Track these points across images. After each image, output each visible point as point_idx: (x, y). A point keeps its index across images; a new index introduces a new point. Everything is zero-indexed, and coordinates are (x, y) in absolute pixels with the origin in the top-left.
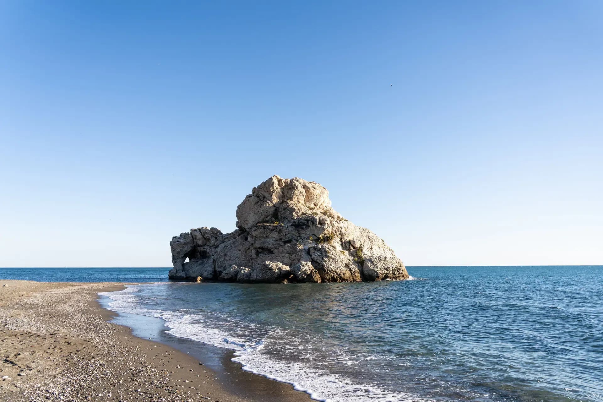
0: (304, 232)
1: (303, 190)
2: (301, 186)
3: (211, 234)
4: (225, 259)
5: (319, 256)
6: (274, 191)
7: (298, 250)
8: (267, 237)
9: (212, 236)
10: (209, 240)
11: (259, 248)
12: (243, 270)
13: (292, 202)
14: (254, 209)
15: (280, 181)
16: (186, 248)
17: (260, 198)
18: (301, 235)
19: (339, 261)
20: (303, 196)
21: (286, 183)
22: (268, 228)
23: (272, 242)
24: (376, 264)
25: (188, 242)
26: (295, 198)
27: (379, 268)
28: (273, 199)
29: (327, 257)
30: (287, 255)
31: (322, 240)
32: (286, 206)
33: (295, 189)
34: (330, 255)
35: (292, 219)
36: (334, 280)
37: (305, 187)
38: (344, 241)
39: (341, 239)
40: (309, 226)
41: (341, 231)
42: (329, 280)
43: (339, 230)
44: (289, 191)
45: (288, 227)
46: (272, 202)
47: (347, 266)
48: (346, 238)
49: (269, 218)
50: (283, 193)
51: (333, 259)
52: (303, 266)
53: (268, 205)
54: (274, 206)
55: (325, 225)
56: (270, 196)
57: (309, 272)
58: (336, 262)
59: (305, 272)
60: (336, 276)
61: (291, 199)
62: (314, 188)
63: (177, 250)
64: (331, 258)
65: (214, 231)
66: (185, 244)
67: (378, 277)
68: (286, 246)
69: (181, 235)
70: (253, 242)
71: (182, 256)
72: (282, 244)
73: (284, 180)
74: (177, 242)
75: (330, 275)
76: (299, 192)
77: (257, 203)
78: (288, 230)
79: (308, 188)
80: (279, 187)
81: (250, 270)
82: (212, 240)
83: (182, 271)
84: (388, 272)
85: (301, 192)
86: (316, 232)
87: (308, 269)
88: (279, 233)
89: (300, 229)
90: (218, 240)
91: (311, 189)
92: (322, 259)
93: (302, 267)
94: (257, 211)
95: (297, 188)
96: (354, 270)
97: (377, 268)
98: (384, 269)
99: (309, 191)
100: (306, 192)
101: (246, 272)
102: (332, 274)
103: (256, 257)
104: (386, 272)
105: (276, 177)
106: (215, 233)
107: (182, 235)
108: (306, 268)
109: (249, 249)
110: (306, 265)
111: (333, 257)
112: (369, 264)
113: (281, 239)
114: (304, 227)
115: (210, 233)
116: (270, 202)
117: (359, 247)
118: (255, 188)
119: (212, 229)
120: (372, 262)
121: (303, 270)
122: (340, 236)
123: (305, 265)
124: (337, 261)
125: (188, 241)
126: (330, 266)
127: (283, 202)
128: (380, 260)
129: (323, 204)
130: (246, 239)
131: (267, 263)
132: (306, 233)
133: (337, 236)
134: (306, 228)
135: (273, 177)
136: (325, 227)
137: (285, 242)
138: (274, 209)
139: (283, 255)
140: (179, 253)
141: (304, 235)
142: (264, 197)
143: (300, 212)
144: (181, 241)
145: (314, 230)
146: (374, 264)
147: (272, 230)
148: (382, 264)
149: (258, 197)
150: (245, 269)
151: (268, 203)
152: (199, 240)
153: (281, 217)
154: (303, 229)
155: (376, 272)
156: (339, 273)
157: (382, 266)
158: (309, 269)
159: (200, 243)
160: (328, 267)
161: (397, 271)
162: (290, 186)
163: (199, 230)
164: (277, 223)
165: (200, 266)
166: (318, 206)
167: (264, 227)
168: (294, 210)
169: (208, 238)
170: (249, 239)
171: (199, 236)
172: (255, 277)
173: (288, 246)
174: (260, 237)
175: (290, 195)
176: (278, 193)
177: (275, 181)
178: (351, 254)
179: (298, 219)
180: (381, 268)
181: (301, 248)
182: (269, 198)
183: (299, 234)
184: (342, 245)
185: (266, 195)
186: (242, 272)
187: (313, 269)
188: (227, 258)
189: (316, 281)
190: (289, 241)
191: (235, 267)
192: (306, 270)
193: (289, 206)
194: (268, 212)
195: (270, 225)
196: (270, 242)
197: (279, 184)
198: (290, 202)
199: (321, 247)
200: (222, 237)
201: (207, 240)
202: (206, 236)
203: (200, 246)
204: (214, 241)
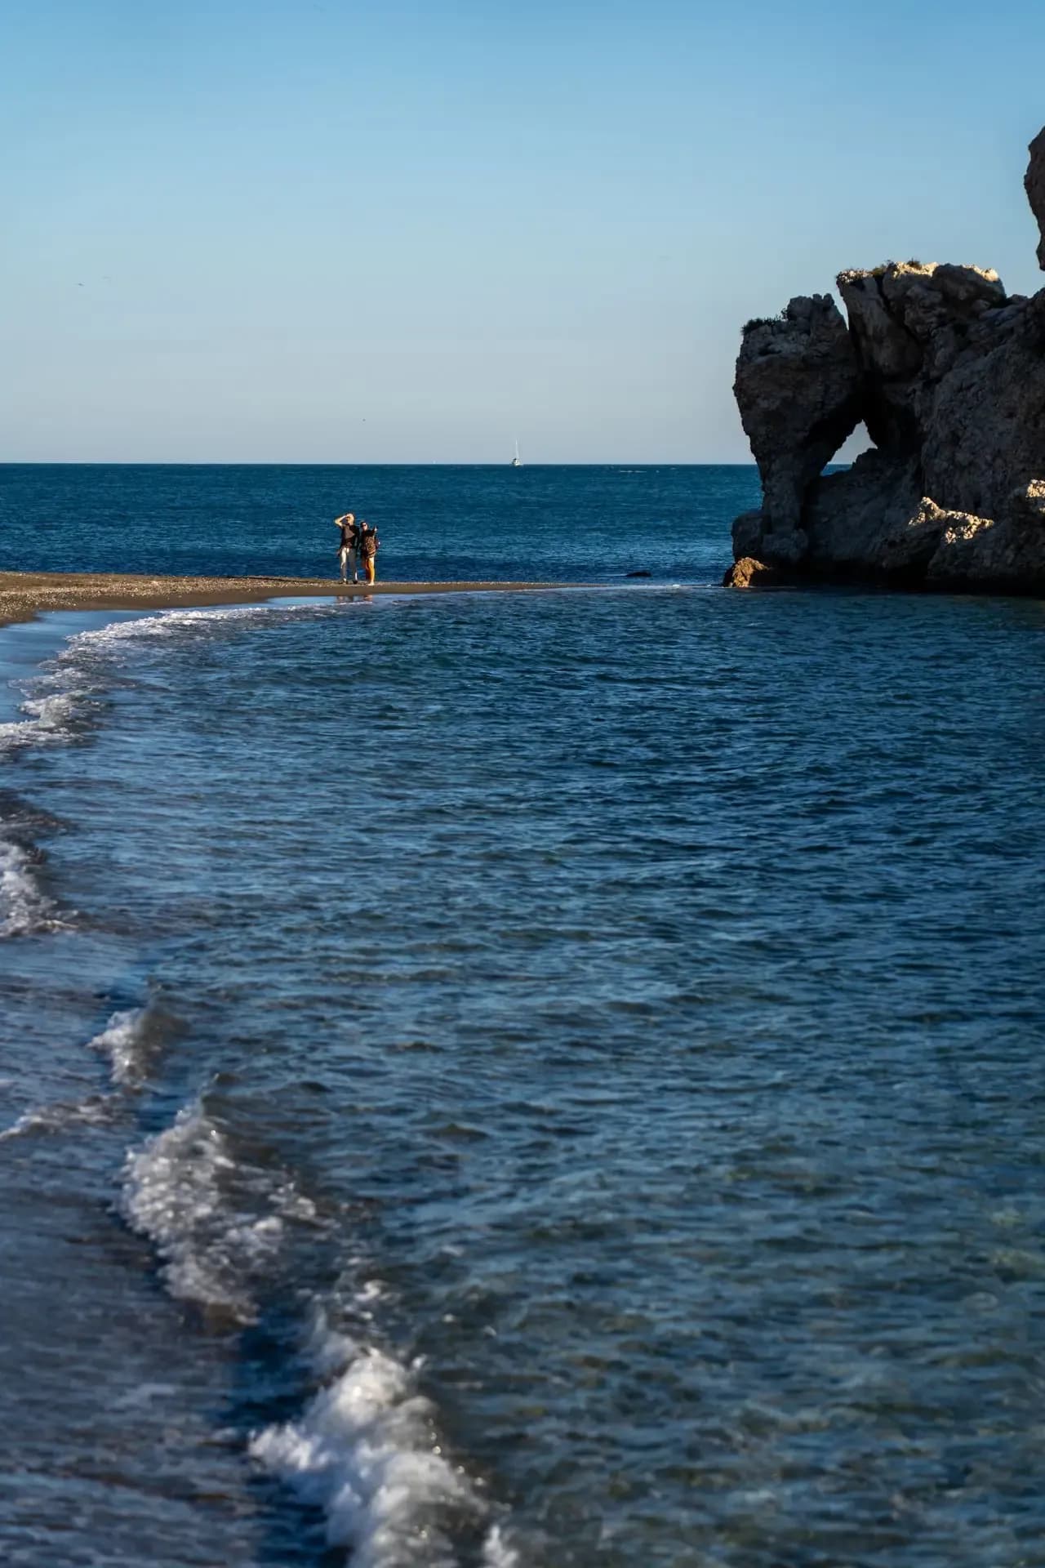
3: (932, 307)
9: (940, 316)
10: (928, 336)
12: (956, 524)
16: (813, 393)
25: (826, 355)
63: (764, 404)
65: (951, 286)
66: (806, 365)
69: (790, 313)
71: (801, 436)
74: (764, 352)
81: (990, 527)
82: (939, 340)
83: (797, 527)
90: (970, 342)
101: (968, 536)
106: (961, 296)
107: (798, 308)
115: (927, 302)
119: (943, 272)
125: (823, 348)
131: (1032, 490)
140: (770, 417)
144: (785, 346)
150: (965, 523)
152: (884, 341)
159: (884, 356)
163: (881, 277)
169: (918, 328)
171: (877, 319)
172: (987, 563)
186: (950, 536)
191: (928, 510)
200: (992, 323)
201: (922, 342)
202: (910, 315)
203: (894, 378)
204: (950, 349)
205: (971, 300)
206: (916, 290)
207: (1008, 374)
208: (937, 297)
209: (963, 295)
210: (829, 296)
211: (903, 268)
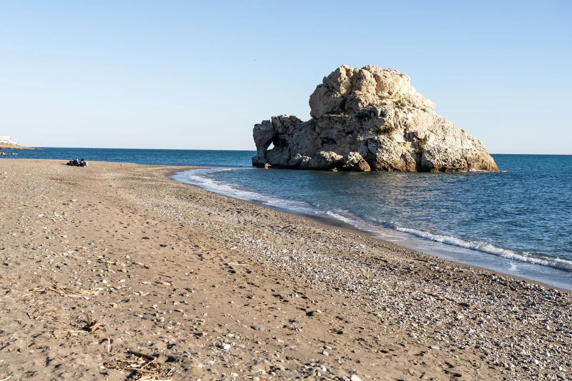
0: (366, 123)
1: (373, 80)
2: (371, 76)
3: (289, 122)
4: (297, 148)
5: (374, 147)
6: (342, 82)
7: (358, 141)
8: (332, 128)
9: (290, 124)
10: (288, 127)
11: (325, 138)
12: (305, 158)
13: (360, 93)
14: (323, 100)
15: (348, 71)
16: (267, 136)
17: (330, 88)
18: (363, 126)
19: (394, 152)
20: (373, 85)
21: (354, 72)
22: (333, 119)
23: (336, 132)
24: (434, 156)
25: (269, 130)
26: (364, 88)
27: (436, 160)
28: (341, 90)
29: (381, 148)
30: (348, 145)
31: (382, 131)
32: (353, 97)
33: (363, 79)
34: (384, 146)
35: (358, 110)
36: (386, 169)
37: (375, 76)
38: (408, 132)
39: (405, 130)
40: (371, 118)
41: (405, 123)
42: (380, 169)
43: (404, 121)
44: (358, 81)
45: (352, 118)
46: (340, 93)
47: (403, 156)
48: (410, 129)
49: (336, 109)
50: (351, 83)
51: (387, 150)
52: (351, 156)
53: (335, 96)
54: (342, 96)
55: (386, 117)
56: (338, 86)
57: (356, 162)
58: (390, 153)
59: (352, 162)
60: (386, 166)
61: (360, 89)
62: (386, 77)
63: (259, 138)
64: (385, 149)
65: (292, 119)
66: (266, 131)
67: (434, 168)
68: (348, 136)
69: (262, 123)
70: (320, 132)
71: (265, 143)
72: (344, 134)
73: (352, 69)
74: (259, 129)
75: (381, 165)
76: (368, 82)
77: (326, 93)
78: (351, 122)
79: (379, 77)
80: (347, 77)
81: (311, 159)
82: (290, 128)
83: (264, 158)
84: (446, 164)
85: (370, 82)
86: (377, 124)
87: (355, 158)
88: (343, 124)
89: (362, 121)
90: (296, 129)
91: (382, 78)
92: (377, 150)
93: (349, 157)
94: (326, 102)
95: (365, 78)
96: (410, 161)
97: (434, 160)
98: (443, 160)
99: (379, 80)
100: (376, 81)
101: (307, 160)
102: (383, 164)
103: (321, 146)
104: (444, 163)
105: (344, 67)
106: (294, 121)
107: (264, 122)
108: (354, 158)
109: (316, 139)
110: (354, 155)
111: (387, 148)
112: (426, 155)
113: (344, 130)
114: (366, 118)
116: (338, 93)
117: (423, 138)
118: (325, 78)
119: (291, 117)
120: (430, 154)
121: (351, 160)
122: (405, 127)
123: (352, 155)
124: (392, 152)
125: (269, 129)
126: (382, 157)
127: (350, 93)
128: (439, 152)
129: (399, 92)
130: (315, 129)
131: (321, 153)
132: (368, 124)
133: (401, 127)
134: (368, 119)
135: (340, 68)
136: (385, 119)
137: (348, 133)
138: (342, 99)
139: (344, 145)
140: (260, 140)
141: (366, 126)
142: (333, 88)
143: (366, 102)
144: (262, 128)
145: (376, 122)
146: (432, 156)
147: (336, 121)
148: (441, 156)
149: (328, 87)
150: (307, 158)
151: (336, 93)
152: (279, 127)
153: (348, 108)
154: (365, 120)
155: (432, 163)
156: (391, 163)
157: (441, 158)
158: (357, 159)
159: (280, 130)
160: (380, 158)
161: (458, 163)
162: (359, 76)
163: (279, 117)
164: (342, 114)
165: (280, 155)
166: (393, 95)
167: (330, 118)
168: (360, 101)
169: (286, 126)
170: (317, 129)
171: (279, 124)
173: (350, 137)
174: (325, 128)
175: (359, 85)
176: (346, 83)
177: (343, 72)
178: (413, 145)
179: (363, 110)
180: (439, 159)
181: (361, 139)
182: (338, 89)
183: (361, 125)
184: (405, 136)
185: (335, 85)
186: (304, 160)
187: (361, 159)
188: (299, 147)
189: (362, 169)
190: (351, 133)
191: (299, 156)
192: (353, 160)
193: (356, 96)
194: (337, 103)
195: (335, 117)
196: (334, 133)
197: (347, 75)
198: (357, 92)
199: (378, 139)
200: (300, 125)
201: (287, 128)
202: (285, 124)
203: (281, 134)
204: (292, 129)
205: (296, 121)
206: (286, 119)
207: (308, 133)
208: (290, 121)
209: (294, 120)
210: (269, 120)
211: (284, 116)
